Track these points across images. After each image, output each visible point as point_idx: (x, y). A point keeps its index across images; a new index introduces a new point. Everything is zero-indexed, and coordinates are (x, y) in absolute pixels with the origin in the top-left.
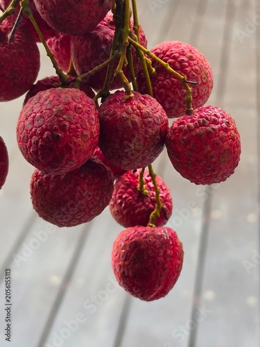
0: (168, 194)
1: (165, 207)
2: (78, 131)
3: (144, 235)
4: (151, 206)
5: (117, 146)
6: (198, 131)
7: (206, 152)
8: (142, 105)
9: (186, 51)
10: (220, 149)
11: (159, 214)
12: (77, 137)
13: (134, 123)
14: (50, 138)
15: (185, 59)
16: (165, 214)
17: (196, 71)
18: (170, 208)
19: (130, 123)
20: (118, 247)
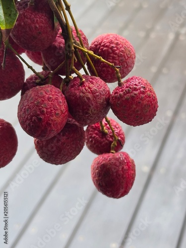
0: (120, 130)
1: (119, 138)
2: (52, 113)
3: (108, 159)
4: (111, 139)
5: (81, 114)
6: (126, 97)
7: (133, 109)
8: (91, 85)
9: (113, 40)
10: (142, 105)
11: (116, 144)
12: (52, 116)
13: (88, 99)
14: (36, 121)
15: (114, 45)
16: (120, 143)
17: (122, 51)
18: (123, 139)
19: (85, 99)
20: (93, 169)
